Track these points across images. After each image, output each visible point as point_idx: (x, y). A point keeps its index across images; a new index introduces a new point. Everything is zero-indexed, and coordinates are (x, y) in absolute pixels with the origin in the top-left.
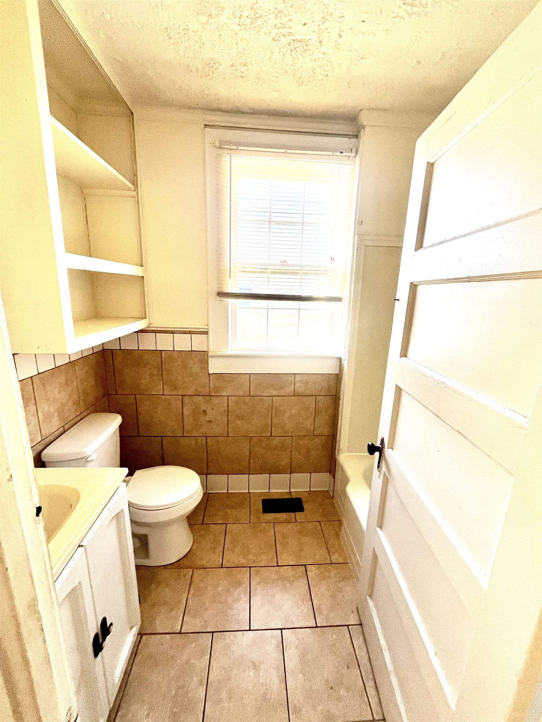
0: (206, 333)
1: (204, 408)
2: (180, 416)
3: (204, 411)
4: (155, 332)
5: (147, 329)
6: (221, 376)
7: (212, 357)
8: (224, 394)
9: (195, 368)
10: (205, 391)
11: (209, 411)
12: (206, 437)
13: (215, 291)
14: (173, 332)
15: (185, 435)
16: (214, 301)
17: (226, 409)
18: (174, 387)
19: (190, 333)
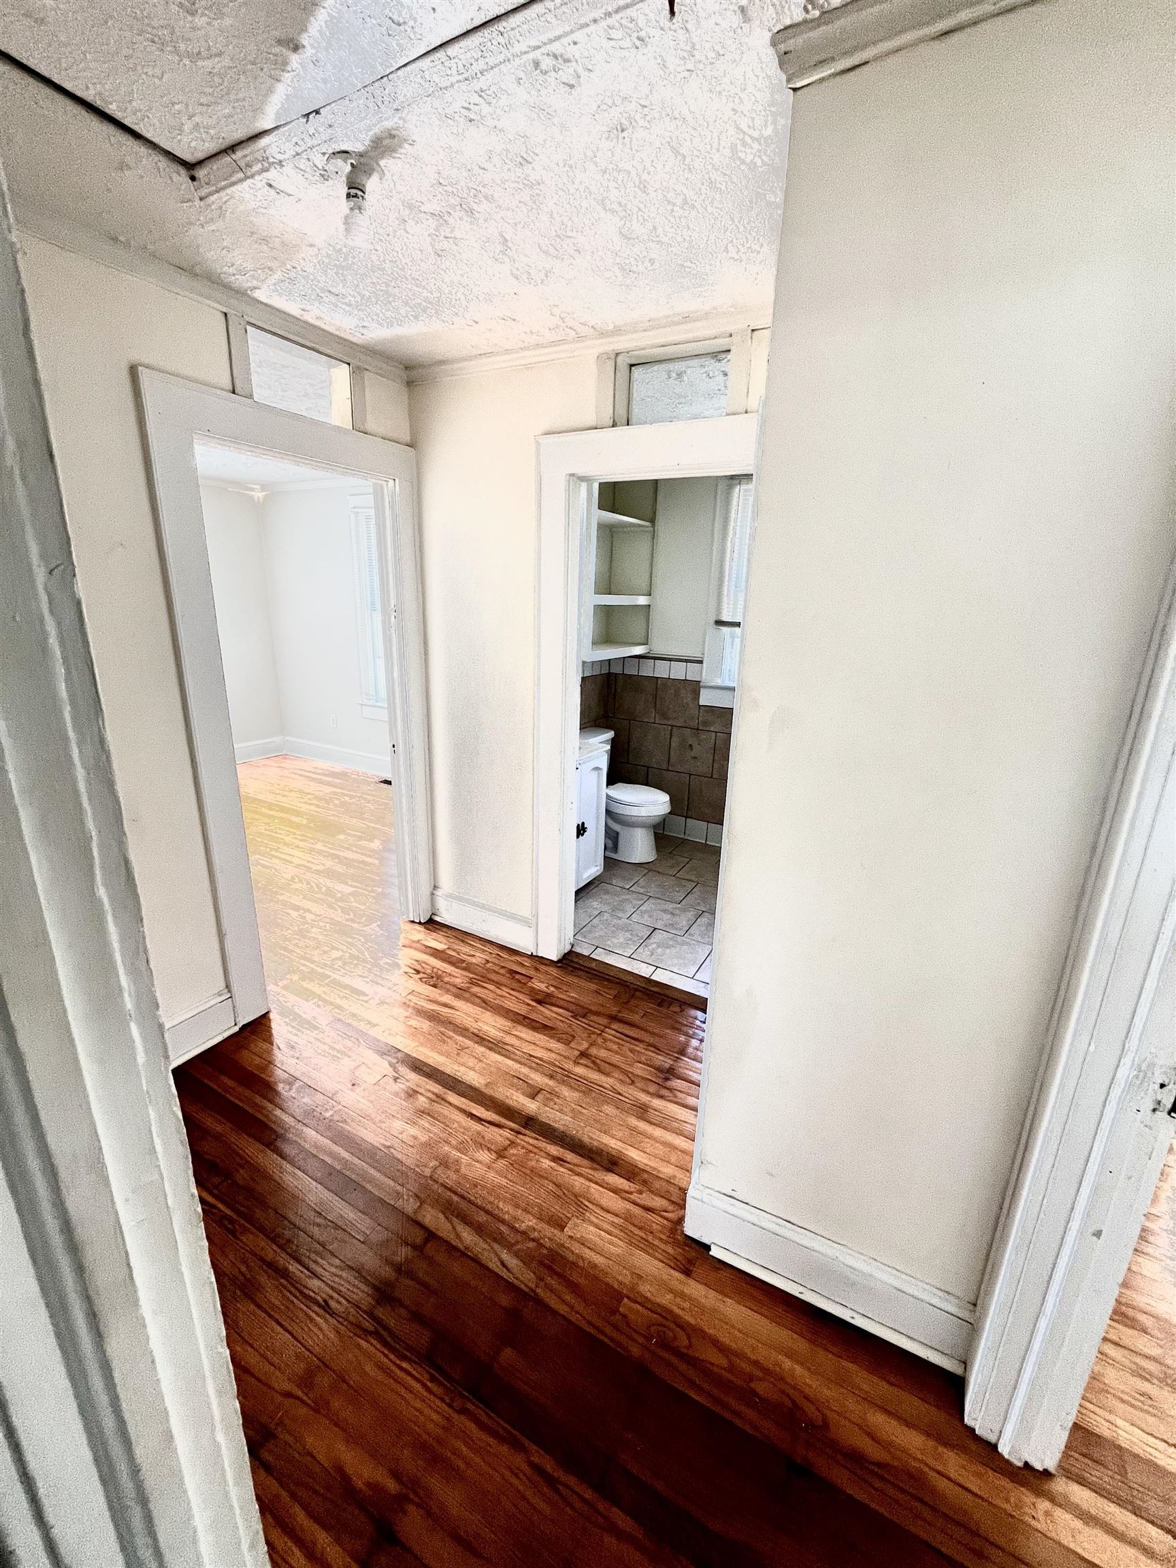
0: (701, 662)
1: (690, 743)
2: (667, 748)
3: (691, 745)
4: (655, 658)
5: (648, 655)
6: (711, 709)
7: (705, 687)
8: (712, 729)
9: (688, 699)
10: (694, 724)
11: (695, 745)
12: (690, 775)
13: (714, 618)
14: (670, 660)
15: (670, 769)
16: (712, 629)
17: (713, 746)
18: (664, 716)
19: (687, 661)
